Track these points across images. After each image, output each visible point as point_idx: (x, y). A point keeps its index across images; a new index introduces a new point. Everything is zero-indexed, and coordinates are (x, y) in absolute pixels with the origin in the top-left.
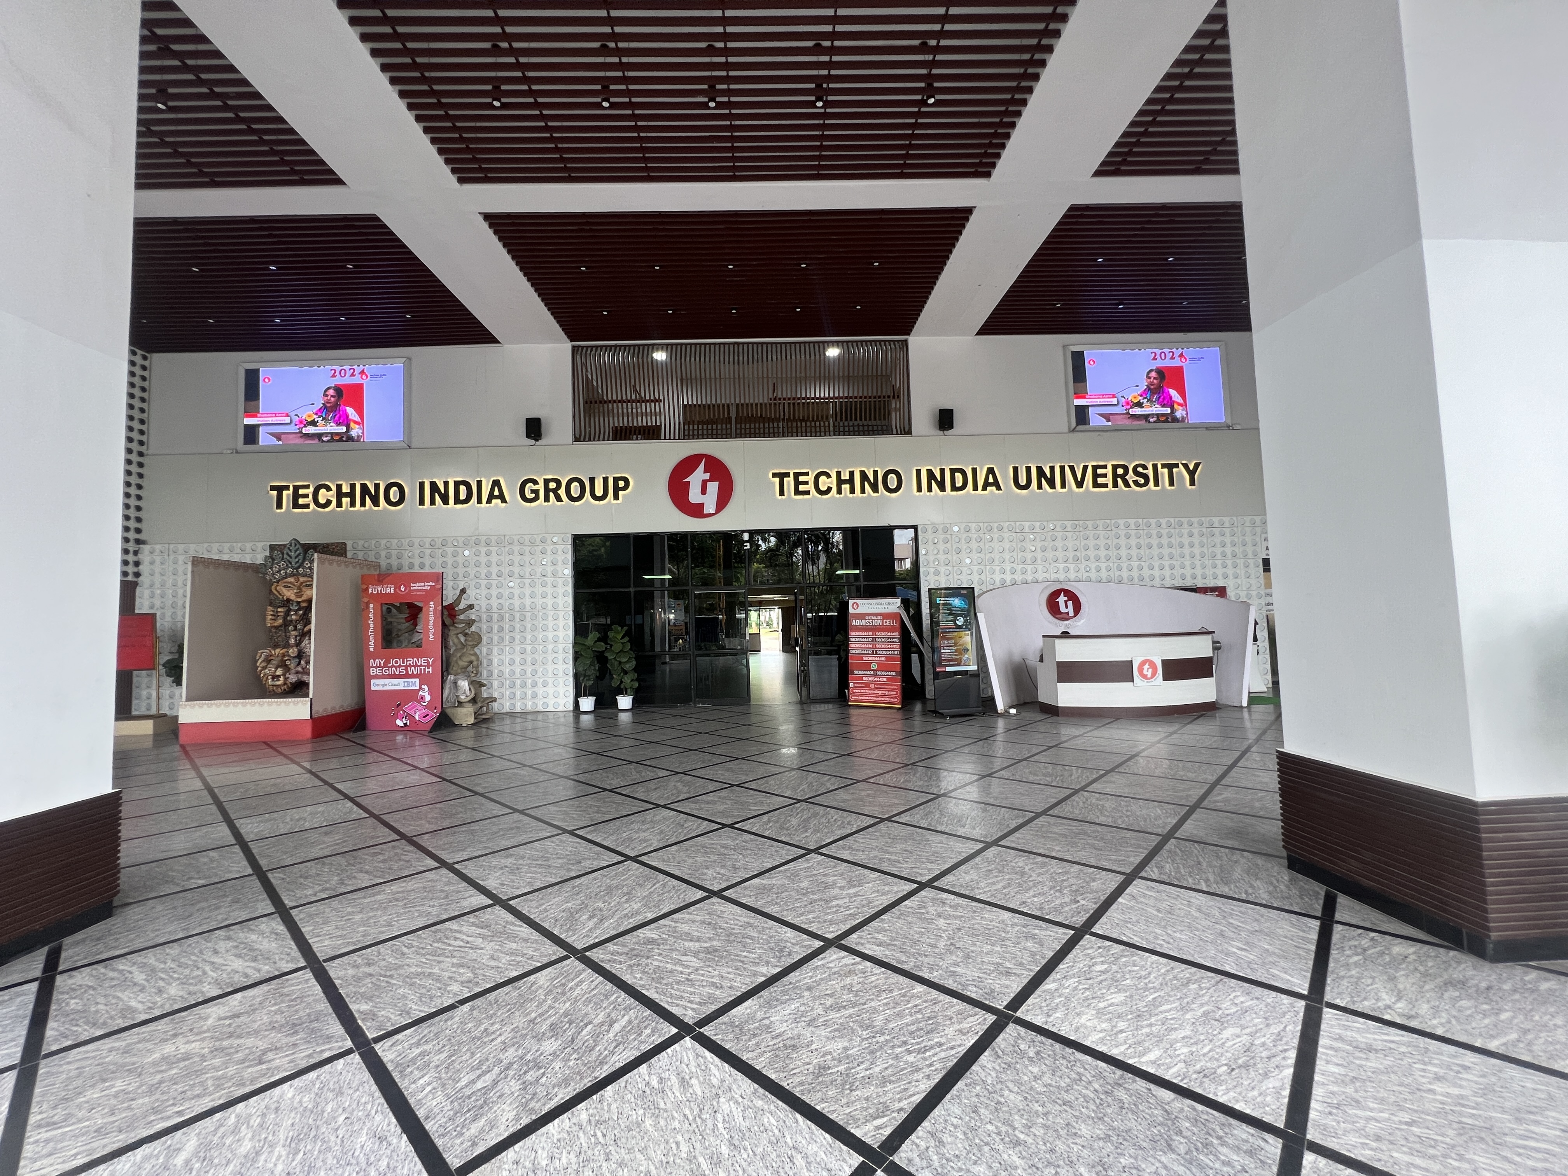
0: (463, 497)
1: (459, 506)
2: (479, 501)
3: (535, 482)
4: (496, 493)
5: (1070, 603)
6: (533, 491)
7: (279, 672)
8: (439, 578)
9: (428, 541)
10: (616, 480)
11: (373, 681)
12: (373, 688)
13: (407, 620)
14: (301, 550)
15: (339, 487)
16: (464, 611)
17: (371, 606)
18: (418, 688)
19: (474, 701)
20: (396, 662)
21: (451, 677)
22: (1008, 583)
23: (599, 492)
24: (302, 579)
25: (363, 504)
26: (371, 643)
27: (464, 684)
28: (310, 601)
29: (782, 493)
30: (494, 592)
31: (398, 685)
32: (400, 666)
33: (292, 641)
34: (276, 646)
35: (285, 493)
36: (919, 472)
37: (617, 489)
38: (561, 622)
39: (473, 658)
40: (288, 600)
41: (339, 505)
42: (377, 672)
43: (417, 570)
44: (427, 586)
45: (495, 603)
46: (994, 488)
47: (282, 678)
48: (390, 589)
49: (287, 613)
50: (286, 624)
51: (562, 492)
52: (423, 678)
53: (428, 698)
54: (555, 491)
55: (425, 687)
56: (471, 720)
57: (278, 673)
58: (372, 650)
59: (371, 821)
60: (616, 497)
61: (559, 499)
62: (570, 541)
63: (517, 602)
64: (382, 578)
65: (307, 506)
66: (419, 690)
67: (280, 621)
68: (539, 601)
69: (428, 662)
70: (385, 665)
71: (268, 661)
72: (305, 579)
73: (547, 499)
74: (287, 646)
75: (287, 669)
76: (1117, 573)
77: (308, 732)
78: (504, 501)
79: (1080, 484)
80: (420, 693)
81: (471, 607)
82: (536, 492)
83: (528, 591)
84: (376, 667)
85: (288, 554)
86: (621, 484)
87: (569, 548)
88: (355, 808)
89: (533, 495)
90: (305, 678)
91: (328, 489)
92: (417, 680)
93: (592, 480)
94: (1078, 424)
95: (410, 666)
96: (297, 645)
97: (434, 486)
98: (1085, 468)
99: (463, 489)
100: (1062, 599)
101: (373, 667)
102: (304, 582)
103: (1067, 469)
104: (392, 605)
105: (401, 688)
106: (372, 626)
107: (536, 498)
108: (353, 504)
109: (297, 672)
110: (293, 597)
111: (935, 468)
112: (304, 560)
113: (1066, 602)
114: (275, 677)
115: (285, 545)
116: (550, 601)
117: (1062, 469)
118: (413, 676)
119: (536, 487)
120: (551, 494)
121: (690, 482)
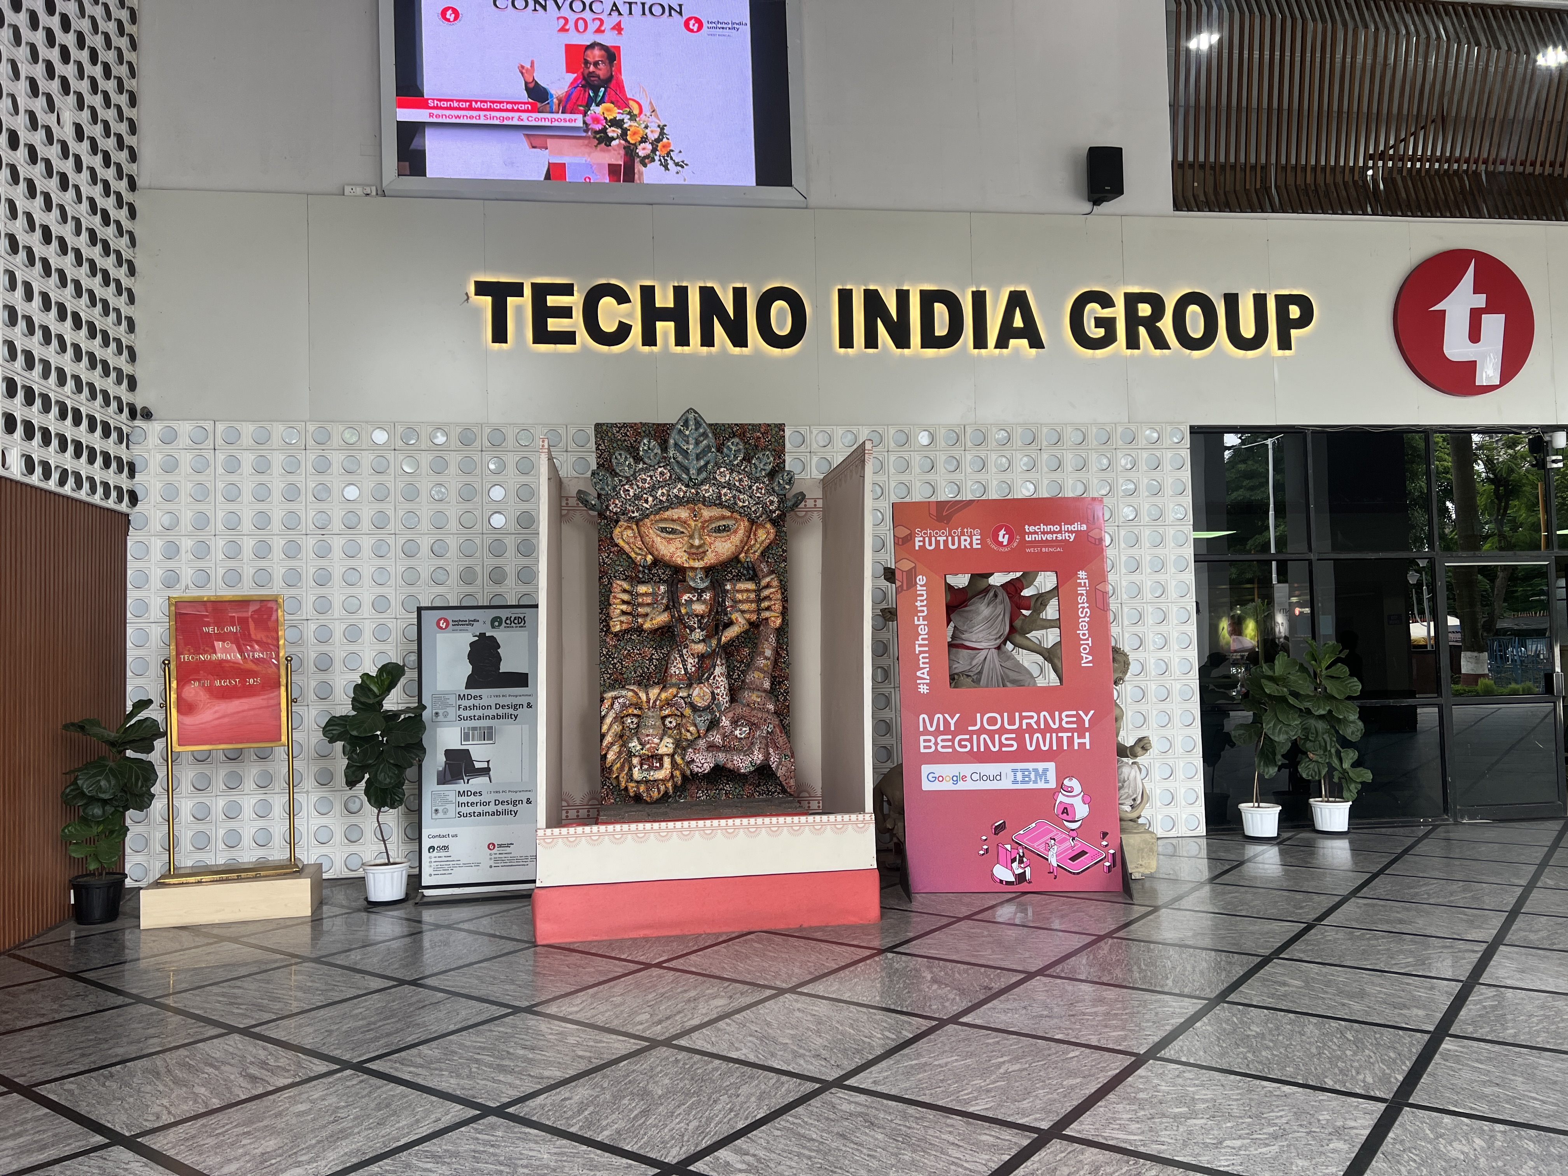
0: (941, 329)
1: (933, 352)
2: (980, 342)
3: (1105, 301)
4: (1018, 322)
6: (1100, 322)
7: (666, 747)
10: (1283, 302)
11: (926, 769)
12: (926, 786)
14: (711, 440)
15: (648, 293)
17: (921, 580)
18: (1052, 784)
20: (993, 721)
23: (1248, 330)
25: (708, 340)
26: (923, 673)
31: (998, 777)
32: (1002, 731)
35: (512, 302)
37: (1285, 325)
41: (649, 338)
42: (942, 744)
47: (665, 764)
48: (970, 540)
51: (1166, 325)
53: (1082, 810)
54: (1151, 324)
55: (1074, 784)
57: (662, 750)
58: (924, 689)
60: (1284, 343)
61: (1159, 342)
62: (1185, 441)
65: (568, 338)
66: (1054, 793)
69: (1080, 721)
70: (961, 728)
73: (1133, 343)
78: (1036, 342)
80: (1061, 798)
82: (1107, 324)
84: (937, 733)
85: (676, 447)
86: (1295, 312)
87: (1182, 456)
89: (1101, 332)
91: (622, 297)
92: (1051, 766)
93: (1232, 301)
95: (1030, 730)
97: (873, 300)
99: (940, 309)
101: (926, 732)
102: (711, 520)
105: (1006, 784)
106: (923, 631)
107: (1109, 339)
108: (681, 338)
109: (711, 747)
112: (717, 463)
115: (668, 425)
116: (1146, 579)
118: (1039, 756)
119: (1107, 313)
120: (1142, 330)
121: (1444, 312)
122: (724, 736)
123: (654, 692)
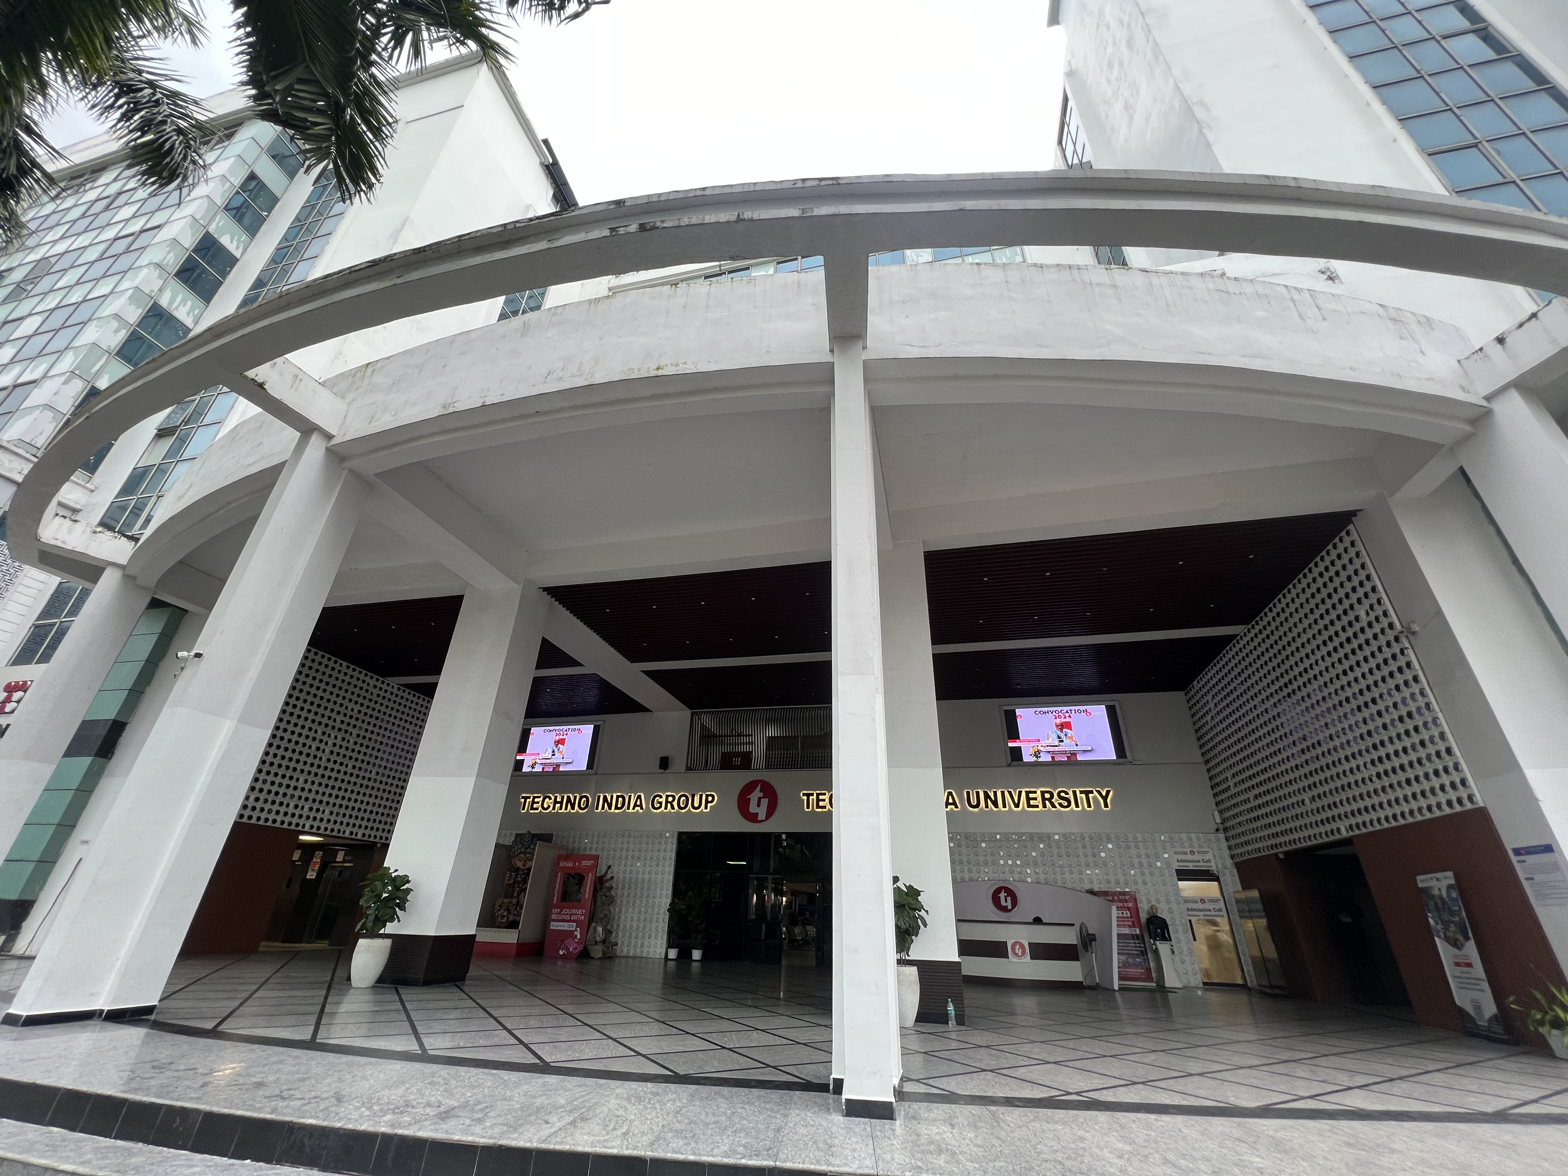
0: (620, 805)
3: (661, 797)
5: (1009, 899)
7: (505, 914)
8: (596, 858)
9: (596, 833)
10: (707, 796)
11: (552, 923)
12: (552, 928)
13: (577, 884)
14: (530, 838)
16: (608, 880)
17: (559, 874)
18: (575, 929)
19: (604, 942)
20: (566, 911)
21: (594, 924)
24: (528, 856)
25: (566, 809)
26: (555, 898)
27: (600, 929)
28: (529, 870)
29: (807, 808)
30: (628, 870)
31: (565, 926)
32: (568, 914)
33: (515, 894)
34: (506, 897)
35: (528, 800)
37: (707, 802)
38: (665, 892)
39: (608, 912)
40: (518, 868)
41: (554, 809)
42: (555, 917)
43: (588, 852)
44: (589, 863)
45: (628, 876)
46: (953, 807)
47: (509, 917)
48: (570, 864)
49: (516, 877)
50: (515, 882)
51: (675, 804)
52: (579, 923)
53: (579, 937)
55: (578, 929)
56: (600, 955)
58: (555, 903)
63: (640, 876)
64: (567, 858)
65: (538, 809)
66: (575, 931)
67: (512, 881)
68: (653, 877)
69: (583, 913)
70: (560, 913)
72: (530, 855)
74: (512, 897)
75: (509, 912)
77: (513, 951)
79: (1017, 806)
80: (576, 933)
81: (612, 878)
82: (661, 803)
83: (648, 869)
84: (556, 914)
85: (523, 840)
86: (710, 799)
92: (575, 924)
93: (693, 796)
94: (1012, 761)
95: (573, 914)
96: (518, 897)
97: (605, 798)
98: (1020, 793)
99: (620, 799)
100: (1002, 895)
101: (554, 914)
104: (570, 874)
105: (566, 928)
106: (557, 888)
110: (521, 867)
112: (531, 844)
113: (1006, 897)
114: (503, 917)
118: (573, 921)
119: (661, 800)
121: (751, 798)
122: (518, 912)
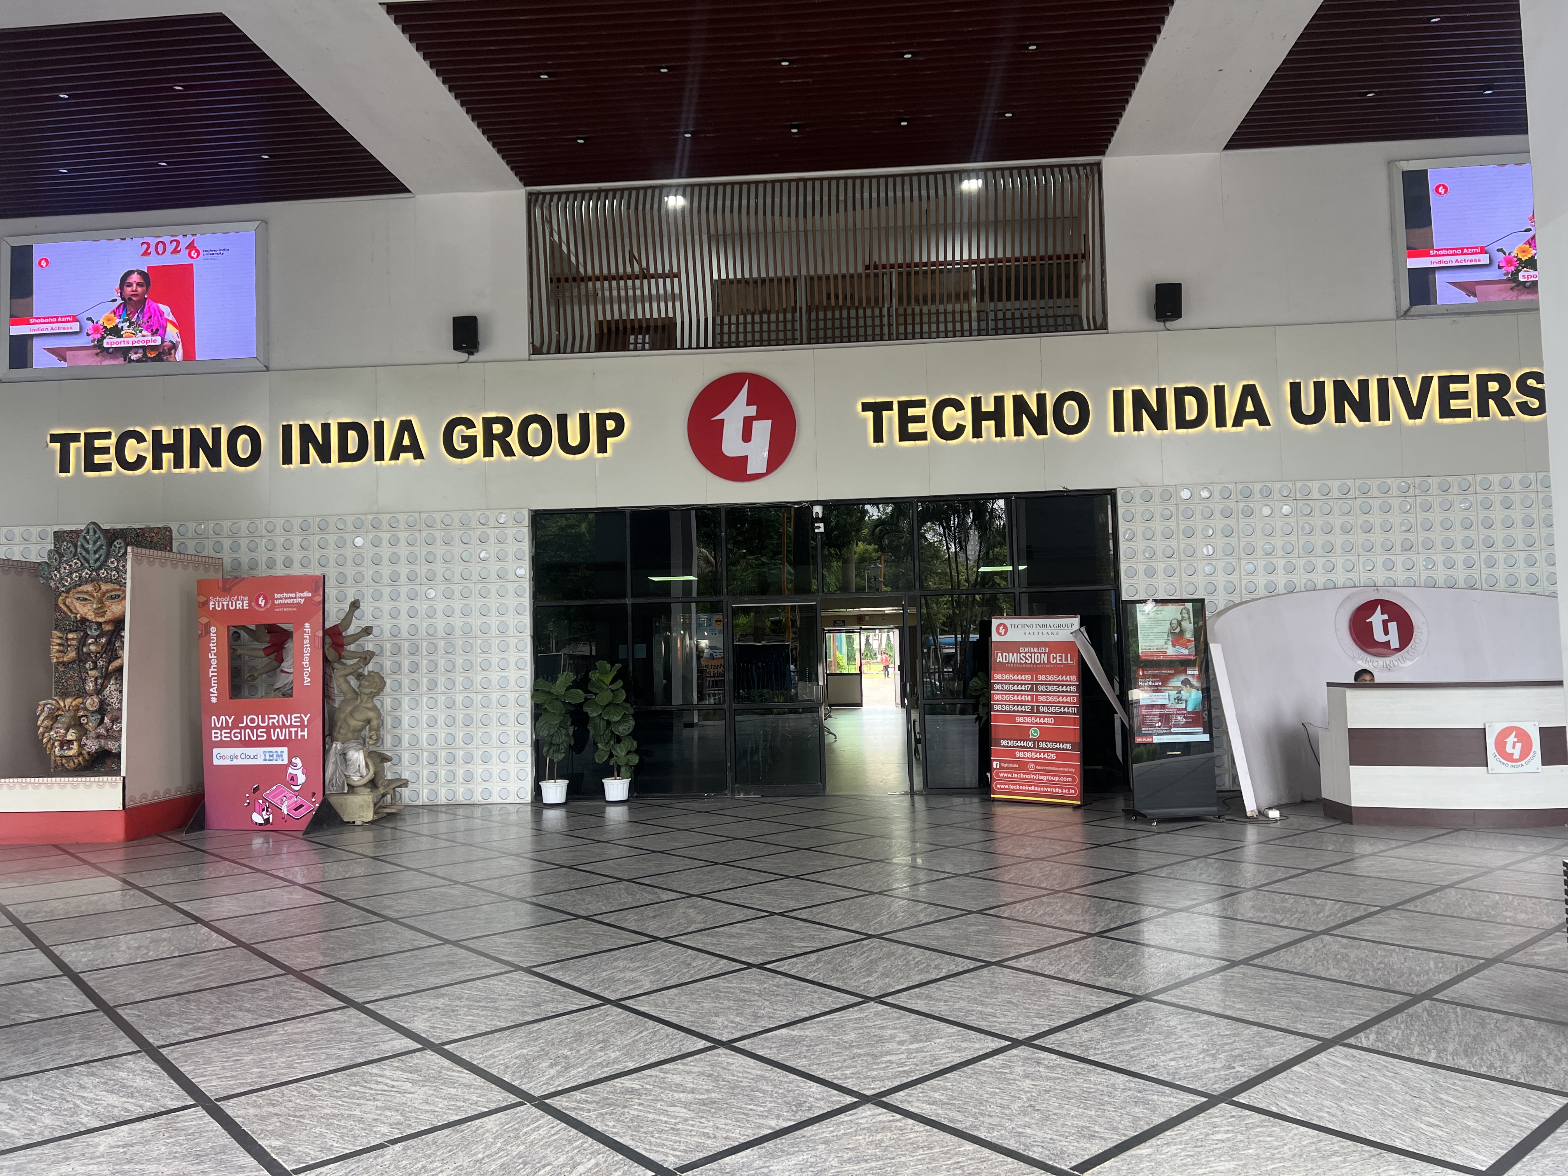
0: (352, 449)
1: (346, 465)
2: (380, 456)
3: (470, 424)
4: (406, 442)
5: (1393, 626)
6: (465, 439)
7: (71, 735)
8: (319, 584)
9: (297, 522)
10: (602, 419)
11: (216, 751)
12: (216, 762)
13: (267, 652)
14: (102, 541)
15: (157, 435)
16: (356, 637)
17: (213, 630)
18: (286, 762)
19: (373, 784)
20: (252, 721)
21: (337, 746)
22: (1281, 589)
23: (574, 439)
24: (104, 587)
25: (195, 463)
26: (213, 690)
27: (357, 757)
28: (119, 623)
29: (878, 438)
30: (404, 606)
31: (256, 757)
32: (258, 727)
33: (90, 686)
34: (64, 695)
35: (73, 445)
36: (1118, 396)
37: (603, 435)
38: (512, 657)
39: (371, 714)
40: (84, 620)
41: (157, 464)
42: (224, 736)
43: (280, 571)
44: (300, 597)
45: (404, 624)
46: (1256, 421)
47: (75, 746)
48: (242, 603)
49: (83, 642)
50: (81, 658)
51: (513, 440)
52: (294, 747)
53: (302, 779)
54: (502, 438)
55: (297, 761)
56: (369, 816)
57: (69, 737)
58: (214, 700)
59: (240, 951)
60: (602, 448)
61: (508, 451)
62: (526, 522)
63: (440, 623)
64: (228, 586)
65: (107, 467)
66: (286, 767)
67: (72, 654)
68: (476, 621)
69: (302, 721)
70: (235, 725)
71: (54, 717)
72: (110, 586)
73: (488, 452)
74: (82, 693)
75: (83, 731)
76: (1485, 572)
77: (118, 830)
78: (419, 455)
79: (1415, 412)
80: (290, 770)
81: (367, 631)
82: (471, 440)
83: (457, 605)
84: (222, 728)
85: (83, 547)
86: (610, 425)
87: (525, 533)
88: (214, 935)
89: (466, 446)
90: (111, 746)
91: (140, 438)
92: (285, 749)
93: (562, 420)
94: (1413, 303)
95: (274, 727)
96: (99, 692)
97: (306, 430)
98: (1426, 383)
99: (352, 435)
100: (1377, 619)
101: (216, 728)
102: (107, 591)
103: (1392, 386)
104: (244, 628)
105: (260, 761)
106: (214, 662)
107: (472, 450)
108: (178, 463)
109: (99, 736)
110: (91, 616)
111: (1149, 390)
112: (108, 556)
113: (1385, 623)
114: (65, 744)
115: (77, 533)
116: (494, 621)
117: (1383, 385)
118: (278, 743)
119: (470, 432)
120: (495, 443)
121: (723, 420)
122: (107, 730)
123: (68, 701)
